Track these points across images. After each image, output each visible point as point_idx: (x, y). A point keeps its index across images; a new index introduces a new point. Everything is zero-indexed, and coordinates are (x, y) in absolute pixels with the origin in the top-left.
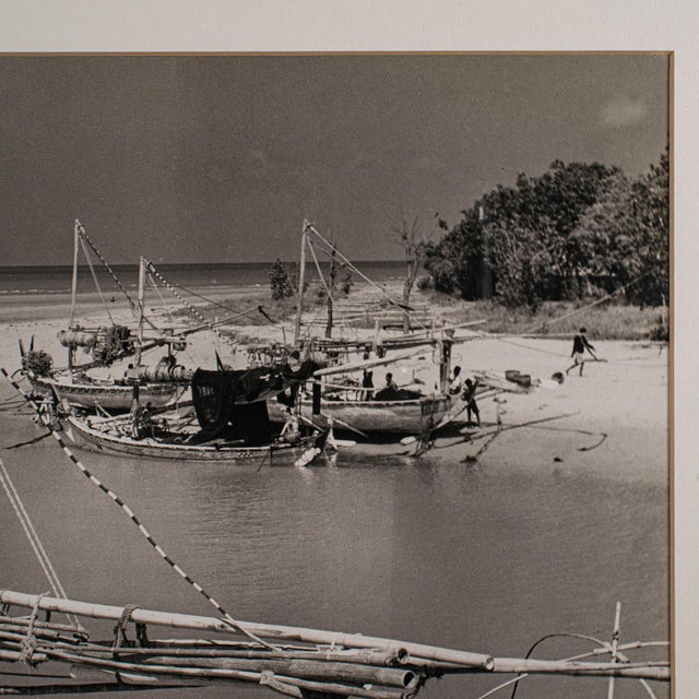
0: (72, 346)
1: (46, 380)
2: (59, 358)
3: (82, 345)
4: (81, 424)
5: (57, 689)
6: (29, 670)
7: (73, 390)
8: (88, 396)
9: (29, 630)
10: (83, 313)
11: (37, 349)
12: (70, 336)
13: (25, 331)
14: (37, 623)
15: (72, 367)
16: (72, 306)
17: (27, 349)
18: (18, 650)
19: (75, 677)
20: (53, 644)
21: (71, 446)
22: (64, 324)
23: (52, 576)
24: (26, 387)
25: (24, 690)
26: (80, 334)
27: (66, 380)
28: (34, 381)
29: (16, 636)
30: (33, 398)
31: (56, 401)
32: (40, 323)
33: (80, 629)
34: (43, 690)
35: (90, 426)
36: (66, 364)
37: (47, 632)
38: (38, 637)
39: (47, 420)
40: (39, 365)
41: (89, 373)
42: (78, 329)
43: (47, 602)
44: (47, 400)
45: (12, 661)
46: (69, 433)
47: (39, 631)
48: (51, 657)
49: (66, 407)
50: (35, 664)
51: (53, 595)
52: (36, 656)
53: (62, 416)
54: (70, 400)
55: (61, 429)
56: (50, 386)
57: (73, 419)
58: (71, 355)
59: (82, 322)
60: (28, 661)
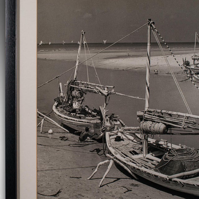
0: (194, 60)
1: (188, 67)
2: (191, 62)
3: (197, 59)
4: (196, 77)
5: (189, 134)
6: (183, 130)
7: (194, 69)
8: (198, 70)
9: (183, 121)
10: (197, 52)
11: (186, 60)
12: (194, 57)
13: (184, 56)
14: (185, 120)
15: (194, 64)
16: (194, 51)
17: (184, 60)
18: (181, 125)
19: (193, 131)
20: (189, 124)
21: (194, 81)
22: (193, 55)
23: (189, 109)
24: (184, 68)
25: (182, 134)
26: (196, 57)
27: (193, 67)
28: (186, 67)
29: (181, 122)
30: (185, 71)
31: (191, 72)
32: (187, 54)
33: (195, 121)
34: (186, 134)
35: (198, 77)
36: (193, 64)
37: (187, 122)
38: (185, 123)
39: (188, 75)
40: (187, 64)
41: (198, 65)
42: (196, 56)
43: (188, 115)
44: (189, 71)
45: (180, 128)
46: (193, 78)
47: (186, 121)
48: (188, 127)
49: (193, 73)
50: (185, 128)
51: (189, 114)
52: (185, 127)
53: (192, 75)
54: (194, 71)
55: (192, 78)
56: (189, 68)
57: (194, 75)
58: (194, 62)
59: (197, 54)
60: (183, 128)
